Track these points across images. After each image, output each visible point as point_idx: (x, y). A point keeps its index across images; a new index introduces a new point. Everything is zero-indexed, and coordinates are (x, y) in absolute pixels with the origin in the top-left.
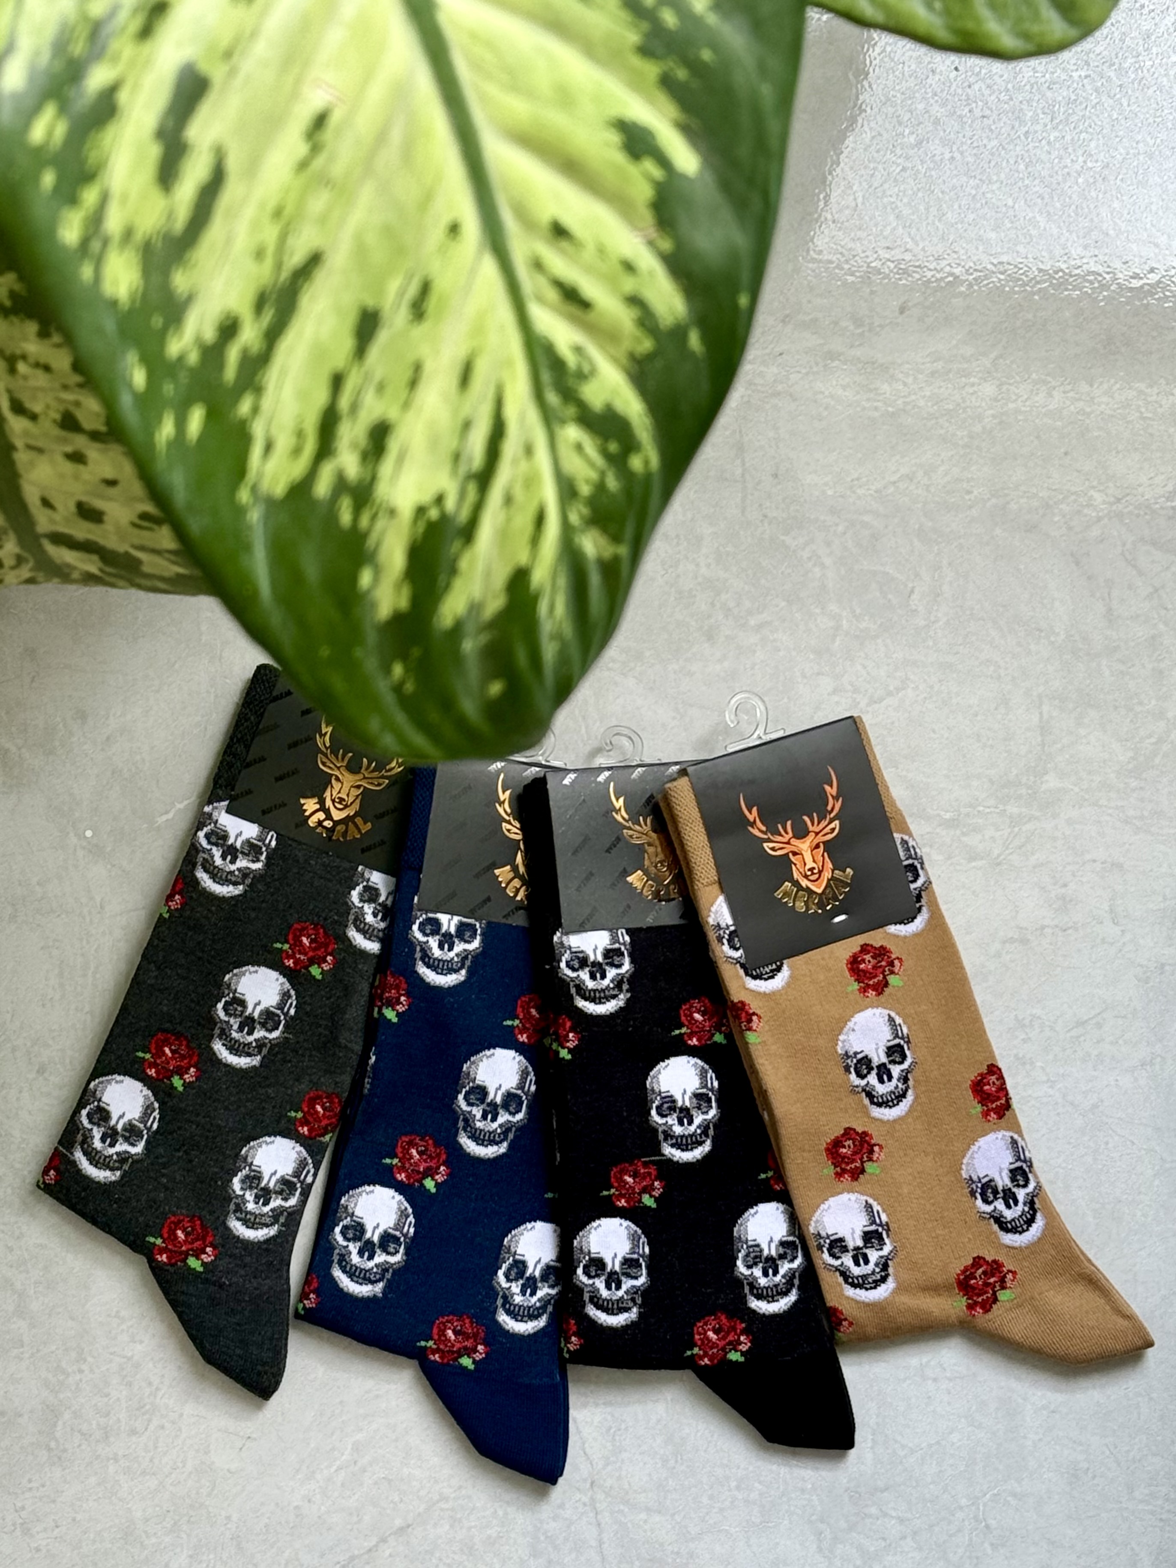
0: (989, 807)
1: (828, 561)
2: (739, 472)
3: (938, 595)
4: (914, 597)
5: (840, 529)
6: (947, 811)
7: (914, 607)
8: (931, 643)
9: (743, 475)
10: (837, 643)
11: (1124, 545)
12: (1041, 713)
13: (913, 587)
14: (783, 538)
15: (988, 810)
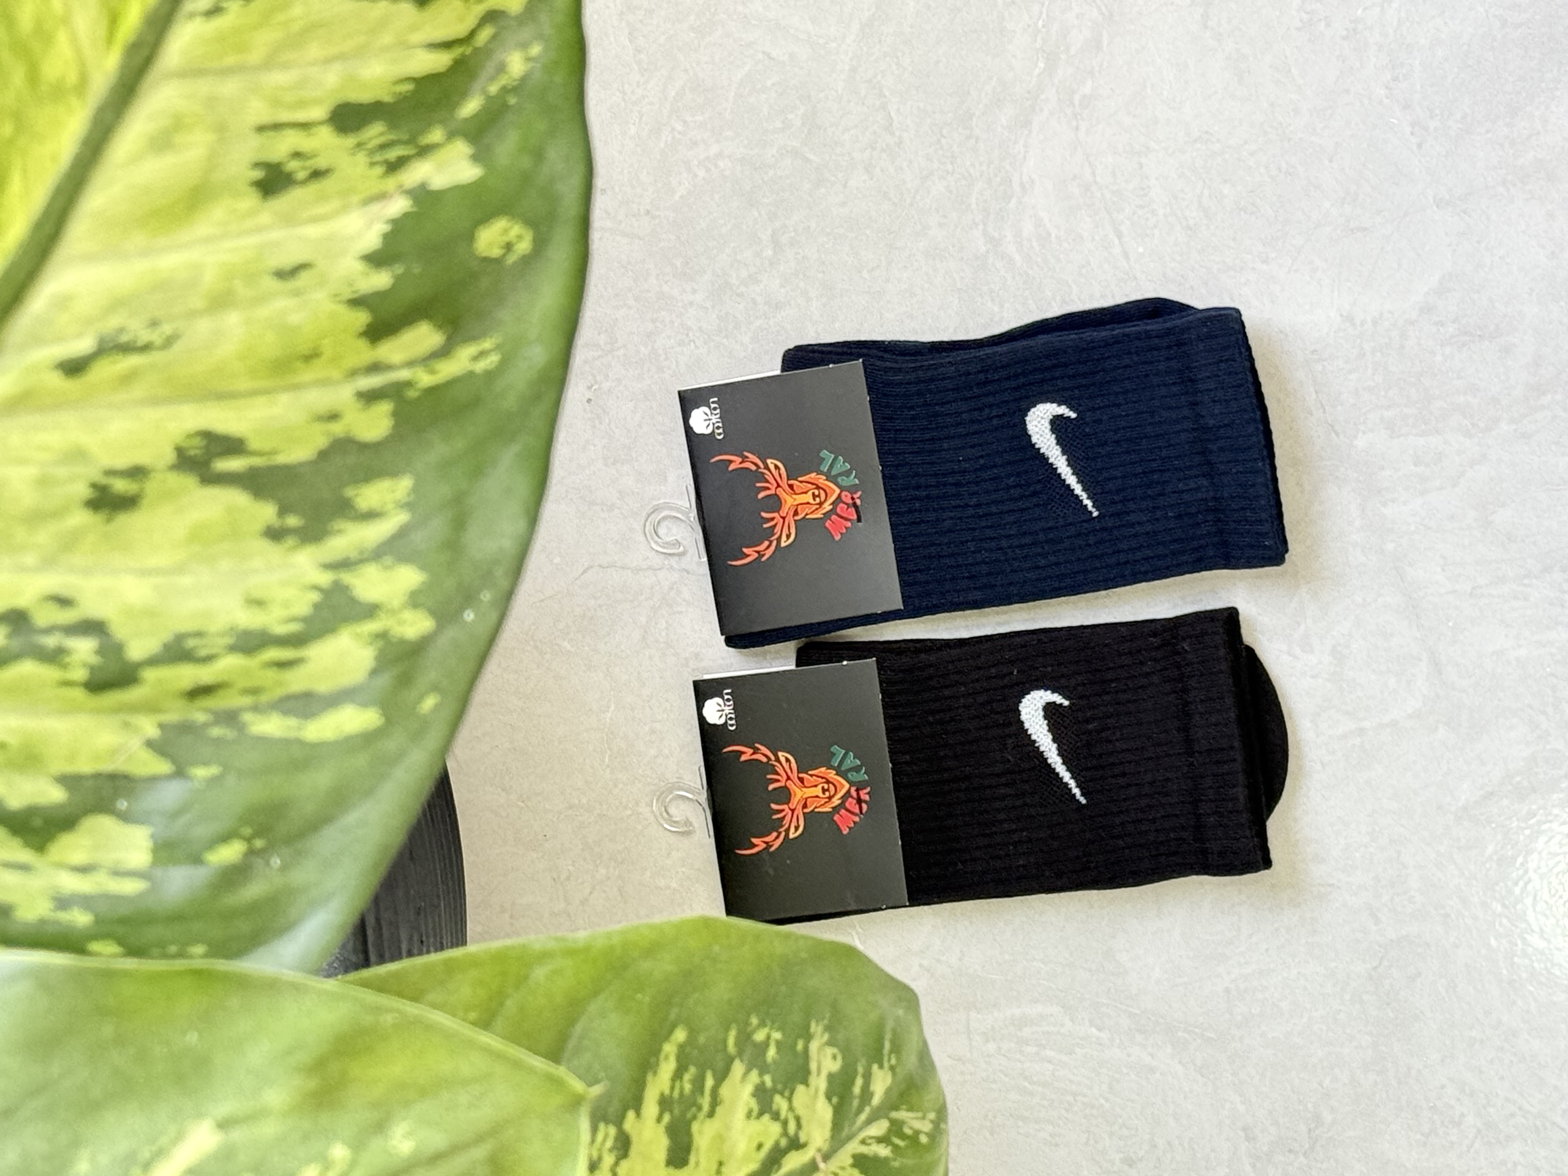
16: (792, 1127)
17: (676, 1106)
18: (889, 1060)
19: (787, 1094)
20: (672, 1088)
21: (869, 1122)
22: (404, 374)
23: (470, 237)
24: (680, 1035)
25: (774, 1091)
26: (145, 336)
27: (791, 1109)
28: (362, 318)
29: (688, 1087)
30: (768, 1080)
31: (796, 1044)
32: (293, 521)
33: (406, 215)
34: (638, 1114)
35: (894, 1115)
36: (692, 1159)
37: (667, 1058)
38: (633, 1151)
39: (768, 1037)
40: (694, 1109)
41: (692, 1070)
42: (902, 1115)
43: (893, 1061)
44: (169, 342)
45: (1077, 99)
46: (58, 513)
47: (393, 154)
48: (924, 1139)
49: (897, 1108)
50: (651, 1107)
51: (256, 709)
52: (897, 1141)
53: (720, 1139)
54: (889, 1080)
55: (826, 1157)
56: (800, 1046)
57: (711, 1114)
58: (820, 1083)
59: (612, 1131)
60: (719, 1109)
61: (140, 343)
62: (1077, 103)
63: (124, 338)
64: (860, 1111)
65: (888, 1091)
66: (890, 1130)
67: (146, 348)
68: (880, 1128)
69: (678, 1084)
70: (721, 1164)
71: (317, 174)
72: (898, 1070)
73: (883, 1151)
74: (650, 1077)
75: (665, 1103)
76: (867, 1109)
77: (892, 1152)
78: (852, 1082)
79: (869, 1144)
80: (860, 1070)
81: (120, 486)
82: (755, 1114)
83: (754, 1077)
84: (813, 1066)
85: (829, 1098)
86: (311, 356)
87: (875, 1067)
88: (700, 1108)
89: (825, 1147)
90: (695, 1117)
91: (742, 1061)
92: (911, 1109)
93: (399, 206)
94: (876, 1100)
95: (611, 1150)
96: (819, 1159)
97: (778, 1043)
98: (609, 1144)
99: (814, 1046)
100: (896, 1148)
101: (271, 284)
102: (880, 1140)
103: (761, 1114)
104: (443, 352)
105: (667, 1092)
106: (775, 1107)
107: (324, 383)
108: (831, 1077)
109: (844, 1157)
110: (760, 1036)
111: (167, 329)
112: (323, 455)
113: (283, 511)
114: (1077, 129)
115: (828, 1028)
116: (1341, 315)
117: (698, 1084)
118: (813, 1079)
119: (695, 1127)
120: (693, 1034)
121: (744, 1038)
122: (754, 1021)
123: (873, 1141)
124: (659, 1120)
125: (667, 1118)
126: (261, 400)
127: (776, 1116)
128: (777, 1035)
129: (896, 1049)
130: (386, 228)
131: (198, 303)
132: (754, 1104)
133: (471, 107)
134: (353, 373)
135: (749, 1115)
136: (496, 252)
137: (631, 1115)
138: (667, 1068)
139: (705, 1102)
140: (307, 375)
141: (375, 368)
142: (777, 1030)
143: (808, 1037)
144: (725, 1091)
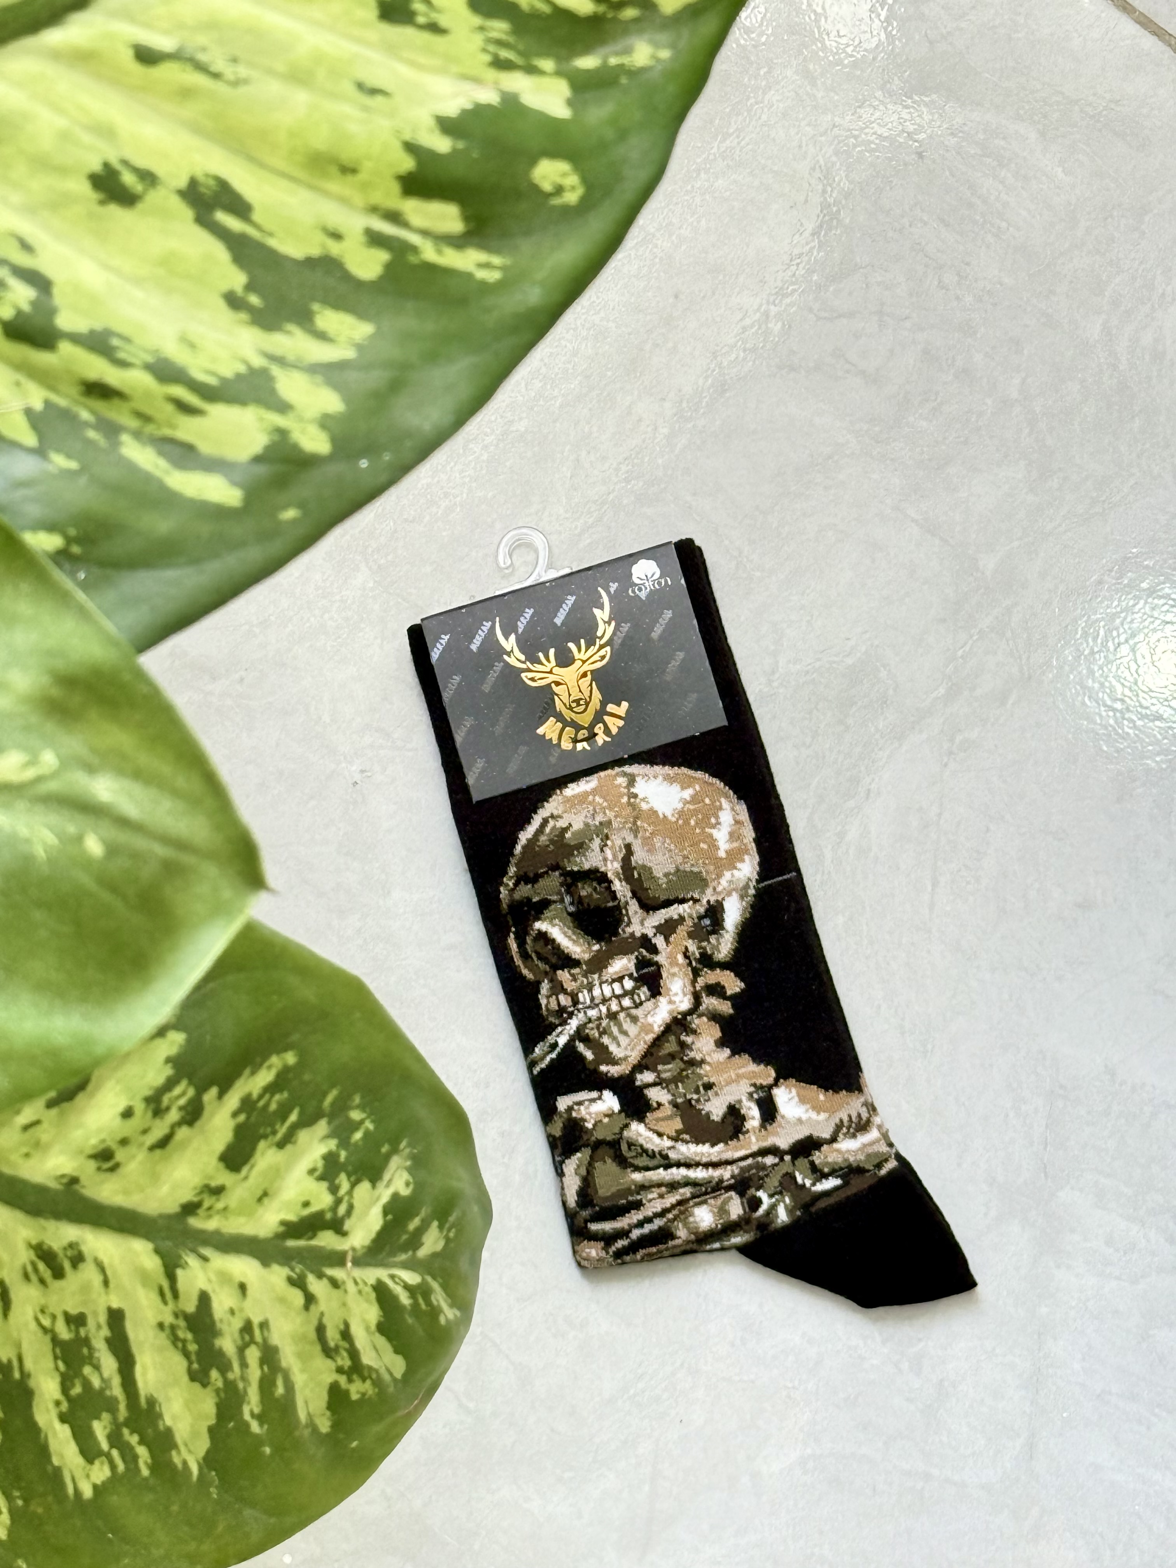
16: (342, 1210)
17: (255, 1114)
18: (449, 1230)
19: (353, 1179)
20: (261, 1097)
21: (405, 1266)
22: (414, 239)
23: (533, 161)
24: (290, 1058)
25: (342, 1167)
26: (219, 64)
27: (350, 1193)
28: (408, 164)
29: (273, 1106)
30: (343, 1155)
31: (383, 1145)
32: (254, 300)
33: (489, 106)
34: (221, 1095)
35: (429, 1279)
36: (244, 1171)
37: (270, 1067)
38: (198, 1124)
39: (362, 1122)
40: (269, 1130)
41: (286, 1095)
42: (435, 1285)
43: (451, 1235)
44: (236, 83)
45: (959, 738)
46: (62, 171)
47: (505, 54)
48: (442, 1320)
49: (434, 1278)
50: (233, 1100)
51: (137, 435)
52: (421, 1301)
53: (277, 1173)
54: (440, 1246)
55: (357, 1263)
56: (385, 1149)
57: (281, 1145)
58: (385, 1195)
59: (191, 1092)
60: (289, 1147)
61: (213, 69)
62: (957, 741)
63: (202, 57)
64: (404, 1248)
65: (435, 1255)
66: (419, 1286)
67: (216, 76)
68: (412, 1278)
69: (267, 1096)
70: (265, 1194)
71: (434, 28)
72: (452, 1245)
73: (405, 1299)
74: (247, 1071)
75: (247, 1104)
76: (410, 1253)
77: (411, 1305)
78: (412, 1216)
79: (397, 1283)
80: (423, 1213)
81: (128, 179)
82: (317, 1174)
83: (332, 1144)
84: (387, 1176)
85: (386, 1211)
86: (348, 170)
87: (435, 1224)
88: (274, 1133)
89: (360, 1253)
90: (265, 1137)
91: (329, 1123)
92: (445, 1287)
93: (489, 96)
94: (422, 1253)
95: (181, 1108)
96: (349, 1257)
97: (367, 1134)
98: (182, 1102)
99: (395, 1162)
100: (415, 1305)
101: (349, 88)
102: (406, 1287)
103: (321, 1178)
104: (458, 242)
105: (255, 1095)
106: (337, 1182)
107: (343, 201)
108: (396, 1196)
109: (372, 1275)
110: (356, 1115)
111: (242, 71)
112: (310, 263)
113: (250, 287)
114: (946, 765)
115: (414, 1158)
116: (1106, 1066)
117: (283, 1113)
118: (381, 1185)
119: (262, 1144)
120: (301, 1064)
121: (341, 1107)
122: (357, 1099)
123: (402, 1284)
124: (235, 1114)
125: (242, 1118)
126: (284, 183)
127: (334, 1189)
128: (369, 1125)
129: (459, 1226)
130: (469, 106)
131: (281, 67)
132: (320, 1164)
133: (587, 62)
134: (374, 210)
135: (311, 1172)
136: (547, 187)
137: (214, 1091)
138: (264, 1077)
139: (282, 1130)
140: (336, 186)
141: (394, 217)
142: (373, 1121)
143: (395, 1150)
144: (303, 1135)
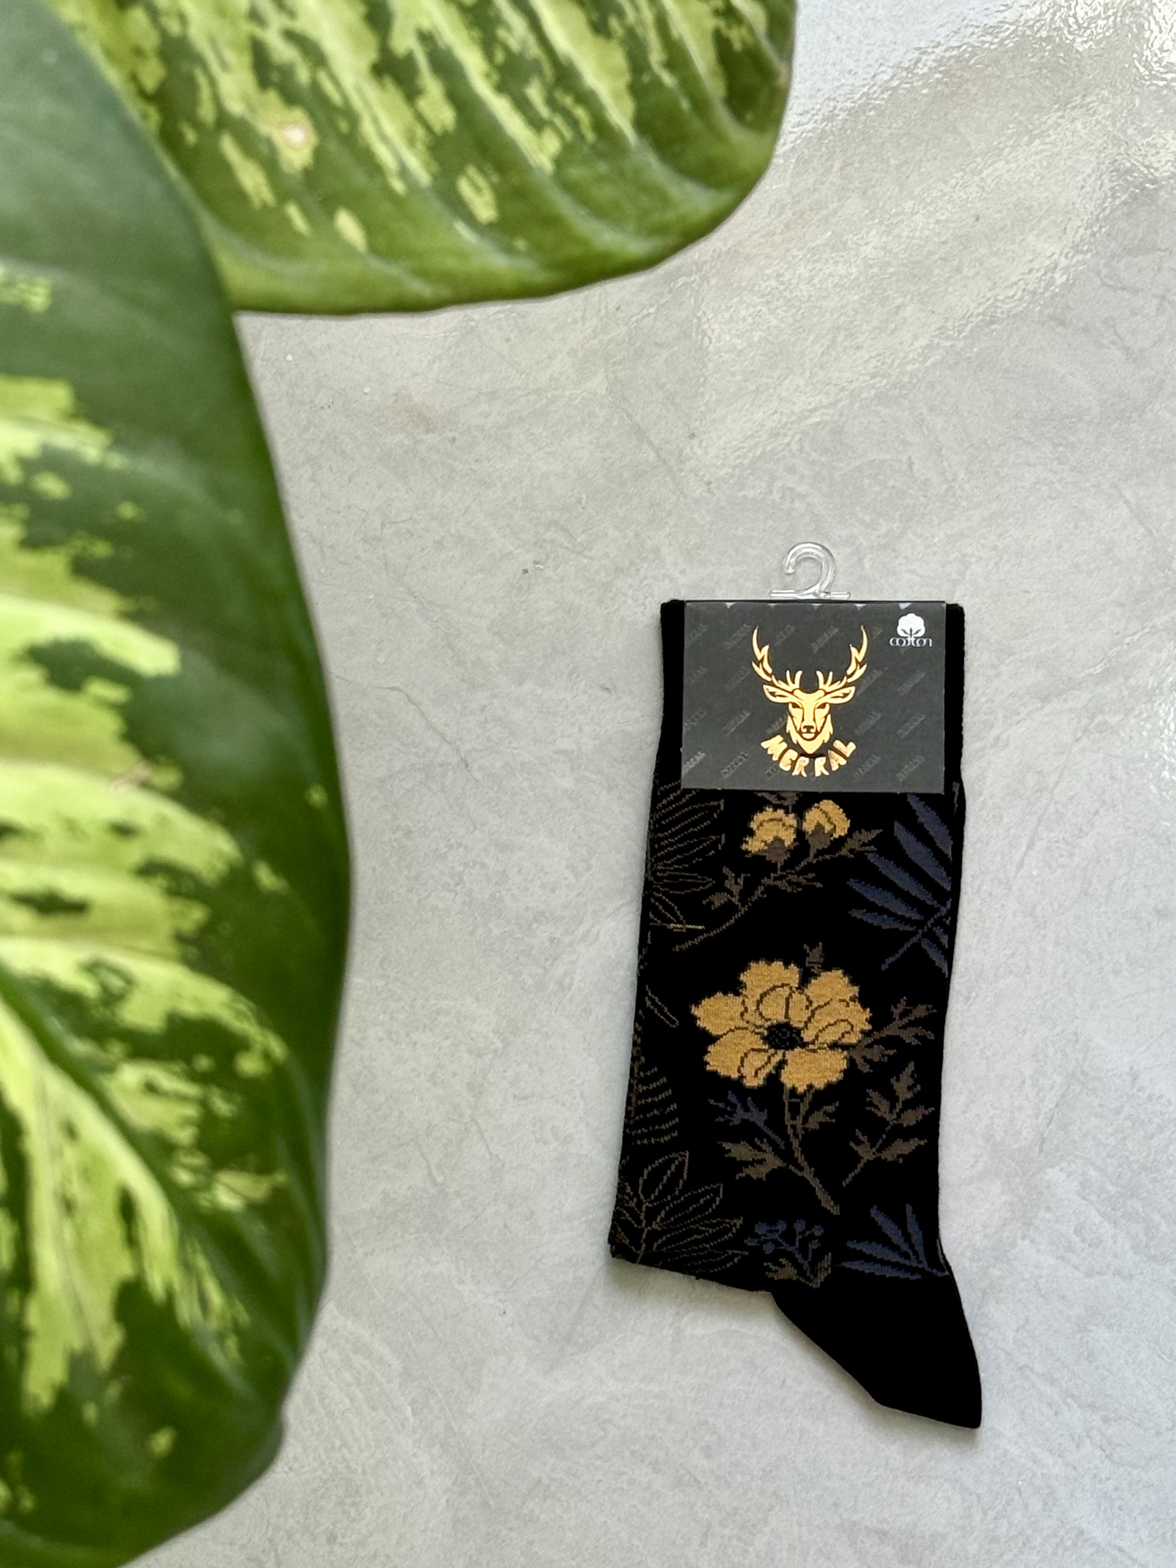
0: (1135, 633)
1: (802, 489)
2: (652, 456)
3: (941, 450)
4: (916, 467)
5: (795, 447)
6: (1094, 666)
7: (922, 478)
8: (964, 503)
9: (658, 456)
10: (867, 564)
11: (1098, 274)
12: (1127, 502)
13: (910, 457)
14: (741, 494)
15: (1136, 637)
